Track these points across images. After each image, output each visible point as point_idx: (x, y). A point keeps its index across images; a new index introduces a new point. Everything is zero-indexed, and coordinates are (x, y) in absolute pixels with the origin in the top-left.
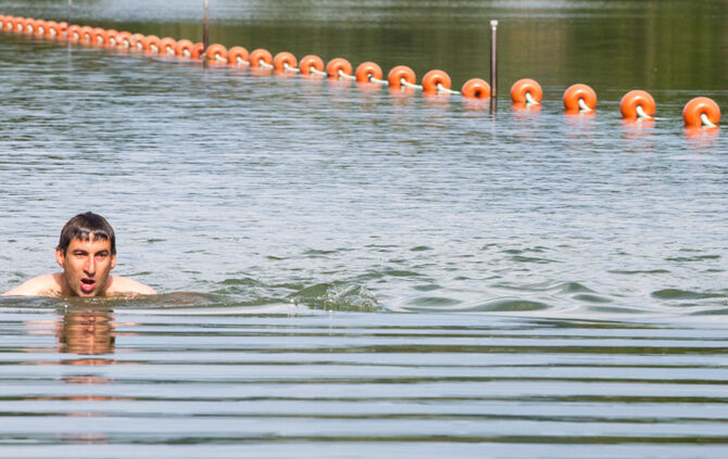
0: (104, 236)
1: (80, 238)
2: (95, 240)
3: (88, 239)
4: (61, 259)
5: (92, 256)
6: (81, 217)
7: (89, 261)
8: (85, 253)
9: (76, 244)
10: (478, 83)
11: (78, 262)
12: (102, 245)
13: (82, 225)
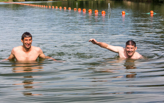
0: (30, 36)
1: (26, 37)
2: (29, 37)
3: (27, 37)
4: (22, 41)
5: (28, 40)
6: (25, 33)
7: (28, 41)
8: (27, 40)
9: (25, 39)
10: (47, 6)
11: (26, 42)
12: (30, 38)
13: (26, 35)
